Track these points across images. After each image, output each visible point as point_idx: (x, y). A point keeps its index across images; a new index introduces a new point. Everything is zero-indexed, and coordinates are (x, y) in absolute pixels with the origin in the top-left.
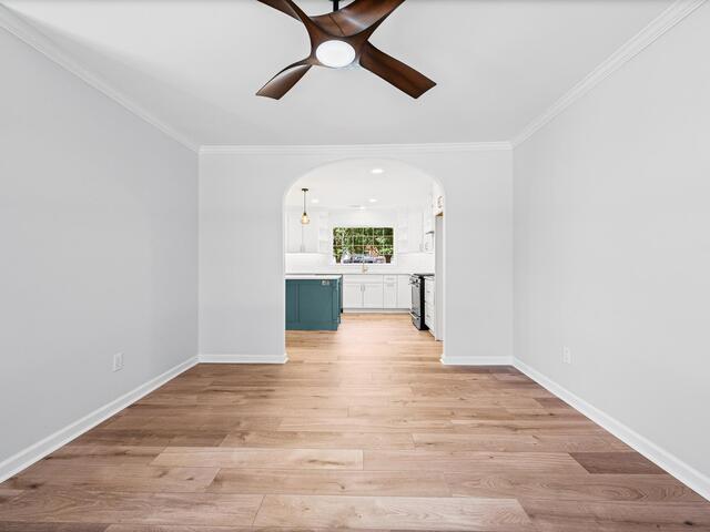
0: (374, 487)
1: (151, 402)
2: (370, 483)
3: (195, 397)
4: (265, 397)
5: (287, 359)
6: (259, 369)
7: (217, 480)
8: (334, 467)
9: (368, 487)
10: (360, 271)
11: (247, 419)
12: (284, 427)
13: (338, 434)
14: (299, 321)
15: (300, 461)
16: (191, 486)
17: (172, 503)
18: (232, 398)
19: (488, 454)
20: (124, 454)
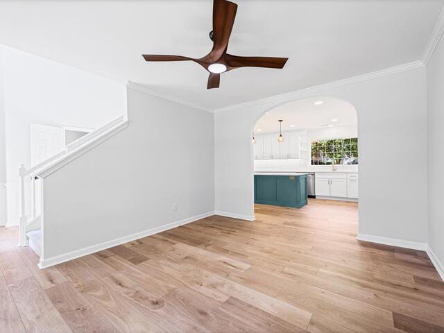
0: (242, 280)
1: (187, 227)
2: (241, 278)
3: (202, 228)
4: (229, 234)
5: (255, 219)
6: (238, 221)
7: (186, 257)
8: (232, 268)
9: (239, 279)
10: (331, 170)
11: (215, 240)
12: (226, 247)
13: (247, 256)
14: (276, 200)
15: (220, 261)
16: (177, 256)
17: (169, 259)
18: (216, 231)
19: (323, 290)
20: (167, 241)
